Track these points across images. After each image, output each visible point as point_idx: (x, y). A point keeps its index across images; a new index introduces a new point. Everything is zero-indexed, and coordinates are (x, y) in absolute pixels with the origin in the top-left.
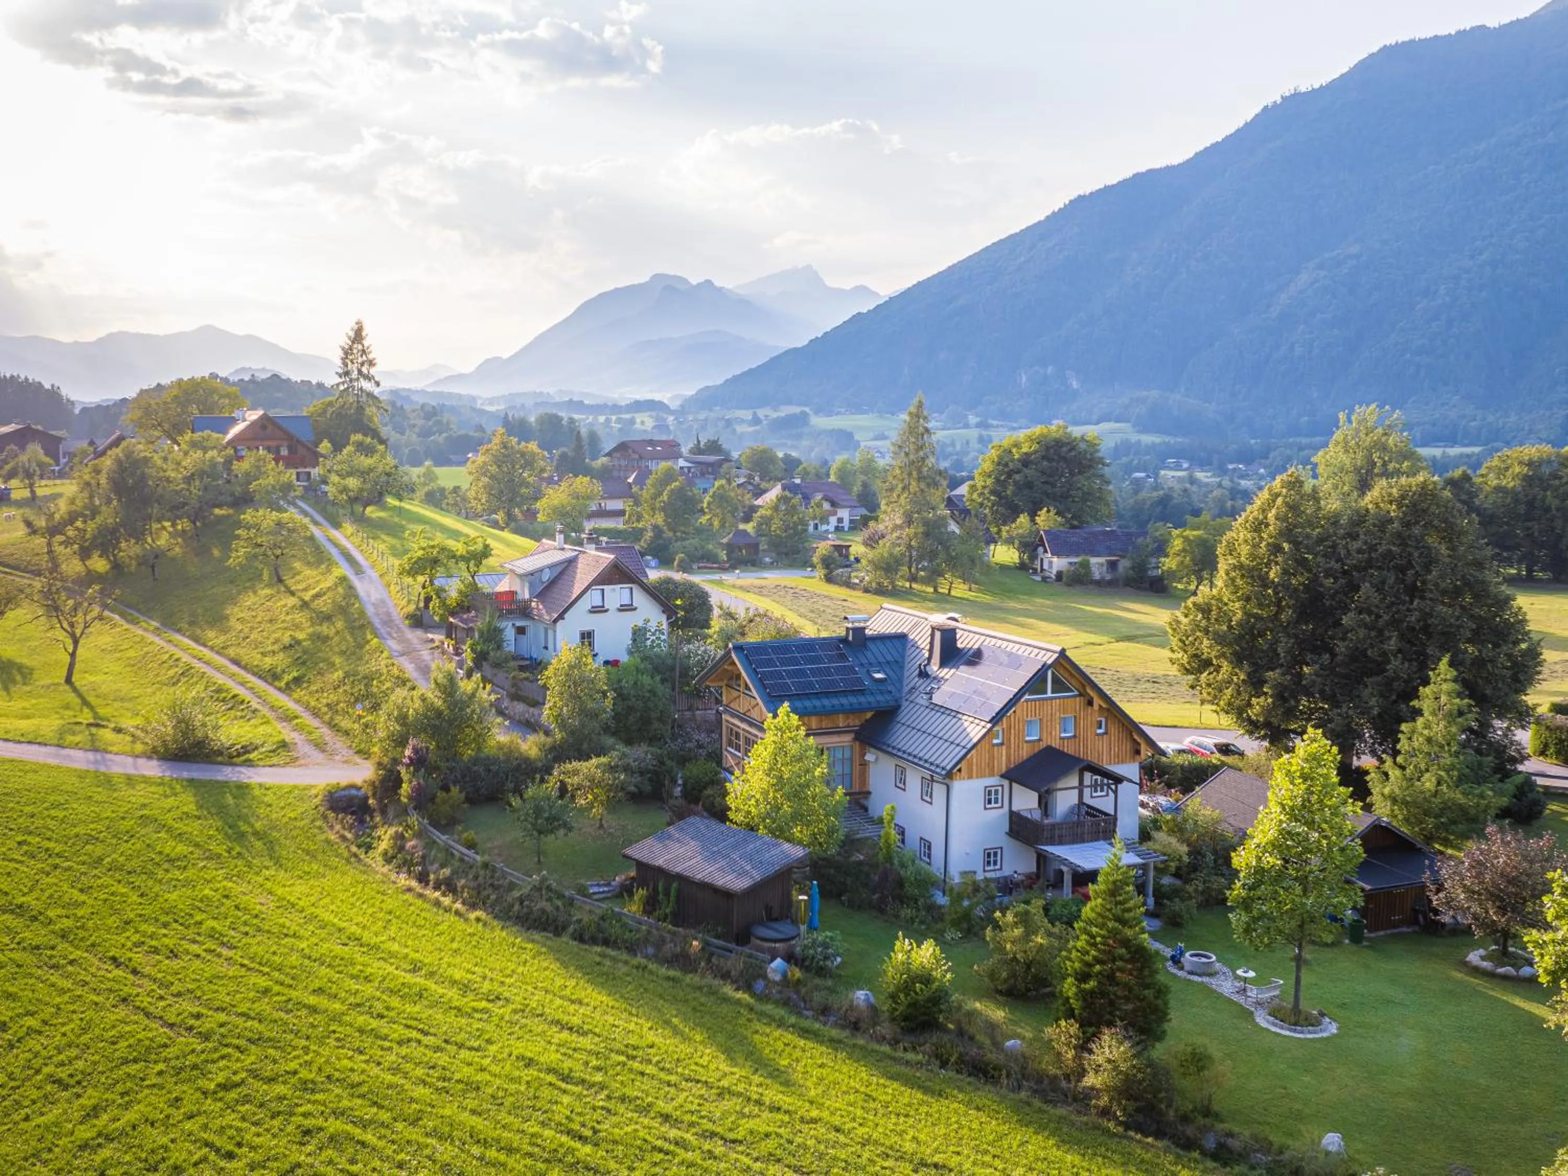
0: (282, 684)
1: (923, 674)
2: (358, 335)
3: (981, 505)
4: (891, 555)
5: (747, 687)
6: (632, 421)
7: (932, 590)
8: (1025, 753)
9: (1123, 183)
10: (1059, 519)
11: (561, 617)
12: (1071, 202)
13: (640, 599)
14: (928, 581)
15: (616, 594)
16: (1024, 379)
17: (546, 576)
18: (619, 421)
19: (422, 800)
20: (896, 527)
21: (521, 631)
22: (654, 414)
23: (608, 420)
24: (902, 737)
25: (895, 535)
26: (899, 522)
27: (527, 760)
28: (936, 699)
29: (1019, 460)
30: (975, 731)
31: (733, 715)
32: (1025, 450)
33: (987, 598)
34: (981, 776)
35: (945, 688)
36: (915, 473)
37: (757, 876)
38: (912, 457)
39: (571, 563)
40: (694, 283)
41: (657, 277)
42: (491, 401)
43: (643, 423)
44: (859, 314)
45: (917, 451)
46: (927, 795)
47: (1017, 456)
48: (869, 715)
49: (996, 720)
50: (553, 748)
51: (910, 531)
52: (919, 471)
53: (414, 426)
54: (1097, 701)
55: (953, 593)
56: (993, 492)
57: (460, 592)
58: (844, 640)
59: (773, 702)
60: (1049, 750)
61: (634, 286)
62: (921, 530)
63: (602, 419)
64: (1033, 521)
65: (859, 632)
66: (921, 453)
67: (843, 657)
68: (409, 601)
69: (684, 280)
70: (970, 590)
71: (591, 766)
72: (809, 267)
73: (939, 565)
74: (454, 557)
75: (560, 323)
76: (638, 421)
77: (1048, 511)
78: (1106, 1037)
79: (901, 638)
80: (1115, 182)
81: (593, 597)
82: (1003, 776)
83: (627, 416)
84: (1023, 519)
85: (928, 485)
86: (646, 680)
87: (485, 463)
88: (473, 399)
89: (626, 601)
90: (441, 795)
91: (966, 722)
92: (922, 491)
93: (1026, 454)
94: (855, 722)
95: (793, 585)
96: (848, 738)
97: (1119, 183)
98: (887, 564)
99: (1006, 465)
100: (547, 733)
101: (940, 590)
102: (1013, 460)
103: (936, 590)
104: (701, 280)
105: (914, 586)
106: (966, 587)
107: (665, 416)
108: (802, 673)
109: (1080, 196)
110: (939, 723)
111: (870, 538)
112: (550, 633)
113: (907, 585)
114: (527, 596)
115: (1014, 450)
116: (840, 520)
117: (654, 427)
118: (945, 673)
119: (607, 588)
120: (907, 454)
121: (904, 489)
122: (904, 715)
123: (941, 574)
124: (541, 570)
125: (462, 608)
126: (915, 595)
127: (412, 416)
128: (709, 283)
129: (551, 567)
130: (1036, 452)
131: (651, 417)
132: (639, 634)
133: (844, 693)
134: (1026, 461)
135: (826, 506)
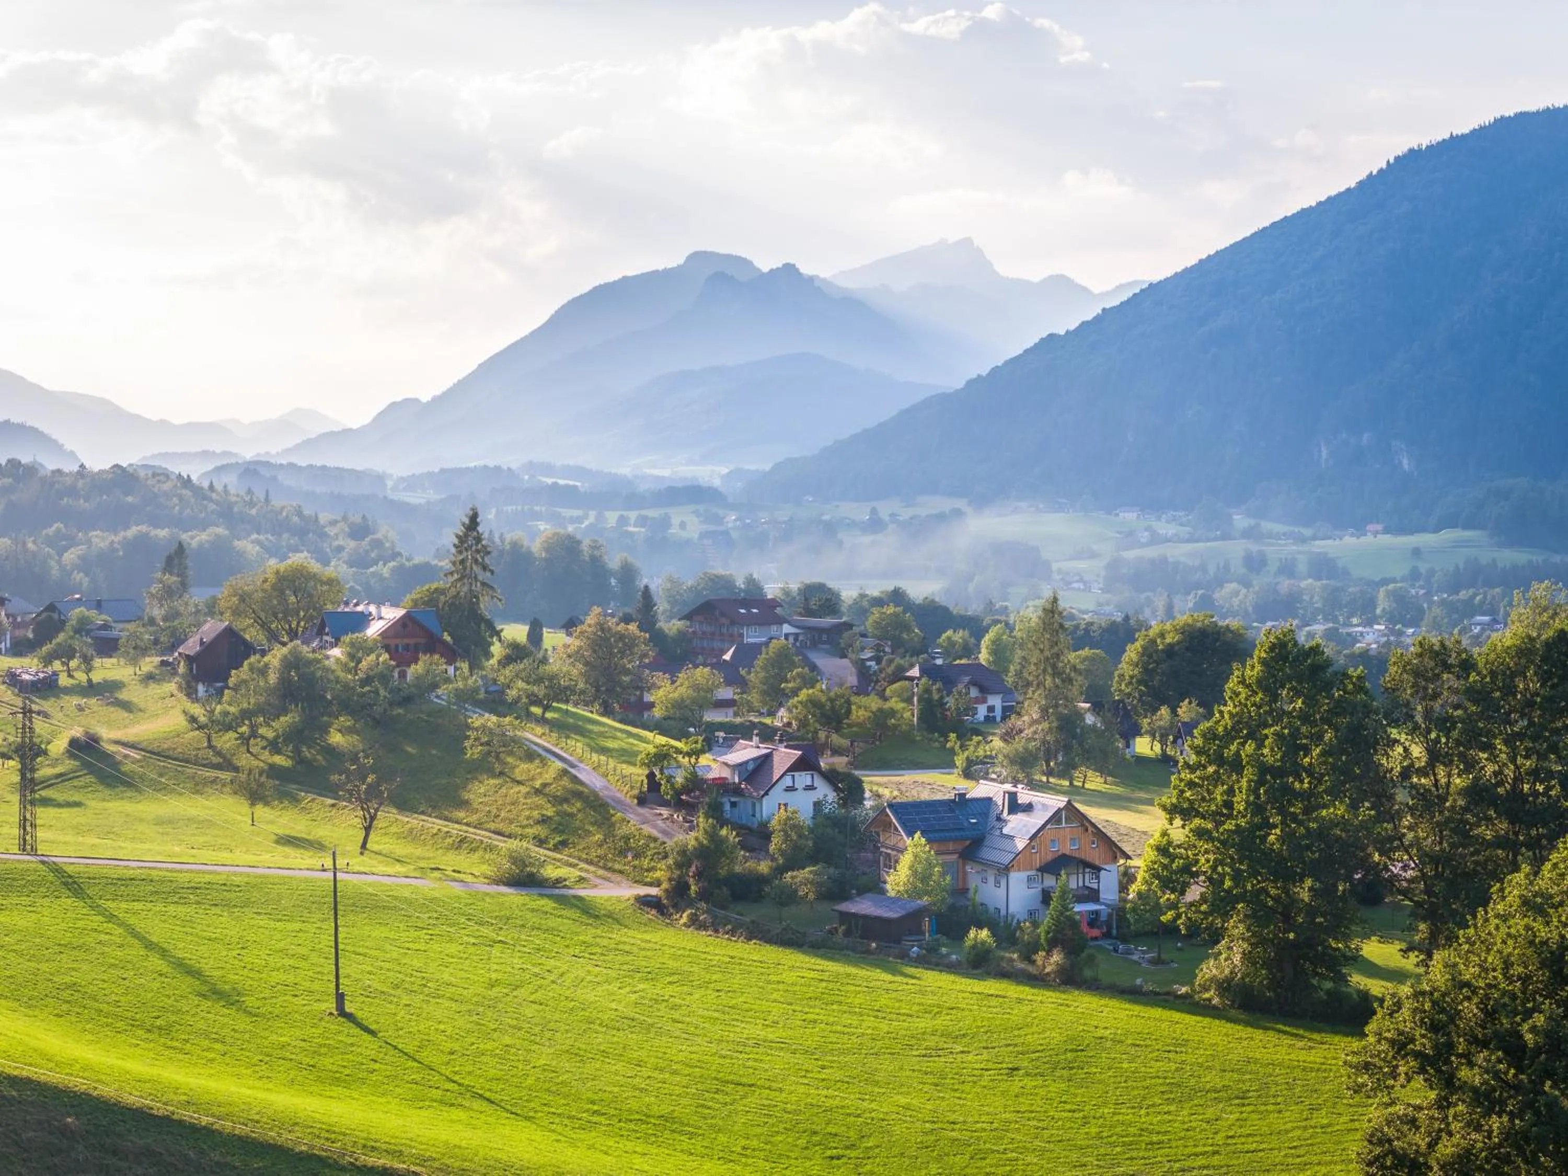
0: (551, 846)
1: (999, 819)
2: (473, 522)
3: (1129, 695)
4: (1026, 749)
5: (896, 829)
6: (665, 523)
7: (1067, 783)
8: (1050, 857)
9: (1480, 133)
10: (1201, 710)
11: (766, 794)
12: (1397, 159)
13: (819, 782)
14: (1061, 775)
15: (803, 779)
16: (1324, 453)
17: (751, 767)
18: (642, 521)
19: (703, 895)
20: (1034, 722)
21: (734, 805)
22: (701, 508)
23: (623, 520)
24: (987, 854)
25: (1032, 729)
26: (1035, 716)
27: (762, 875)
28: (1005, 831)
29: (1162, 650)
30: (1020, 844)
31: (887, 848)
32: (1168, 640)
33: (1118, 790)
34: (1025, 870)
35: (1010, 825)
36: (1050, 670)
37: (903, 913)
38: (1047, 654)
39: (767, 758)
40: (765, 269)
41: (697, 257)
42: (411, 483)
43: (683, 525)
44: (1051, 336)
45: (1052, 647)
46: (997, 884)
47: (1161, 647)
48: (968, 843)
49: (1032, 838)
50: (776, 869)
51: (1046, 725)
52: (1054, 666)
53: (340, 549)
54: (1090, 829)
55: (1087, 786)
56: (1140, 682)
57: (686, 778)
58: (953, 801)
59: (911, 834)
60: (1064, 855)
61: (655, 272)
62: (1055, 724)
63: (612, 518)
64: (1174, 712)
65: (962, 796)
66: (1056, 649)
67: (952, 811)
68: (632, 787)
69: (744, 262)
70: (1105, 783)
71: (806, 873)
72: (968, 241)
73: (1073, 759)
74: (681, 753)
75: (523, 340)
76: (676, 521)
77: (1190, 703)
78: (1055, 952)
79: (989, 800)
80: (1466, 131)
81: (788, 781)
82: (1038, 870)
83: (653, 513)
84: (1164, 711)
85: (1063, 681)
86: (829, 830)
87: (580, 648)
88: (380, 479)
89: (809, 783)
90: (717, 891)
91: (1017, 841)
92: (1057, 687)
93: (1169, 644)
94: (959, 847)
95: (932, 781)
96: (955, 857)
97: (1474, 131)
98: (1022, 758)
99: (1150, 656)
100: (773, 859)
101: (1076, 783)
102: (1157, 651)
103: (1071, 784)
104: (778, 264)
105: (1052, 780)
106: (1102, 780)
107: (721, 512)
108: (928, 819)
109: (1411, 151)
110: (1005, 844)
111: (1007, 733)
112: (758, 805)
113: (1044, 779)
114: (737, 780)
115: (1159, 641)
116: (991, 709)
117: (704, 535)
118: (1012, 818)
119: (796, 774)
120: (1042, 651)
121: (1038, 685)
122: (986, 843)
123: (1075, 767)
124: (747, 762)
125: (686, 789)
126: (1051, 789)
127: (331, 531)
128: (790, 268)
129: (754, 759)
130: (1179, 642)
131: (696, 513)
132: (818, 805)
133: (953, 830)
134: (1170, 651)
135: (974, 693)
